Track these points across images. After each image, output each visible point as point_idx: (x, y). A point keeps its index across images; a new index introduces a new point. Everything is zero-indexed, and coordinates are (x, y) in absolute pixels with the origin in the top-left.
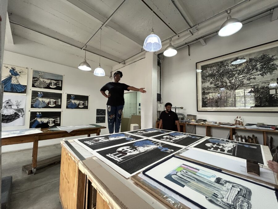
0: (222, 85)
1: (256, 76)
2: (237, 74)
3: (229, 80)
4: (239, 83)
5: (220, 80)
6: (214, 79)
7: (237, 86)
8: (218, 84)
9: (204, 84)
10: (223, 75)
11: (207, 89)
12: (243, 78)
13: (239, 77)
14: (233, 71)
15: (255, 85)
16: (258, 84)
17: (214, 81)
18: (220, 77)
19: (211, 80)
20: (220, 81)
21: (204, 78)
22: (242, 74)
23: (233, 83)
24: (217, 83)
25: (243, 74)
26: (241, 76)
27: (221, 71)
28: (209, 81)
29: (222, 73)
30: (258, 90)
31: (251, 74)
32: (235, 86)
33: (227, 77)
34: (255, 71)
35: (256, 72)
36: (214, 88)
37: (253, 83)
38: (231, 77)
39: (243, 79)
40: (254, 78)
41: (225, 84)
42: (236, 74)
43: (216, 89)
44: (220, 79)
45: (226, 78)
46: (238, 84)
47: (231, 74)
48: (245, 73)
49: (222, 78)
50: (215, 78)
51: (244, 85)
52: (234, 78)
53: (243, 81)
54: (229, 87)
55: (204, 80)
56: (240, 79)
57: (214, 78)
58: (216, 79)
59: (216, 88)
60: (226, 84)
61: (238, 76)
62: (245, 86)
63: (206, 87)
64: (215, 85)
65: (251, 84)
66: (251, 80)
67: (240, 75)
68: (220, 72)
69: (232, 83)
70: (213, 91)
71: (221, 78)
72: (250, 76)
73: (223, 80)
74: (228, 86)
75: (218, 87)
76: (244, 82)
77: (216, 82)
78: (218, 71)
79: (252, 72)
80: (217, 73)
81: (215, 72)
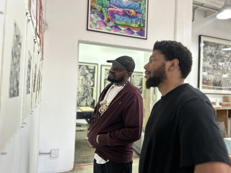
0: (217, 67)
8: (215, 66)
9: (205, 63)
10: (218, 58)
11: (207, 69)
14: (224, 57)
17: (212, 61)
20: (217, 63)
22: (228, 61)
23: (223, 68)
24: (214, 64)
27: (217, 54)
28: (209, 60)
36: (212, 69)
41: (219, 67)
43: (214, 71)
47: (223, 59)
50: (213, 59)
61: (226, 62)
63: (206, 66)
64: (213, 66)
70: (211, 72)
75: (214, 69)
78: (216, 52)
80: (215, 55)
81: (213, 52)
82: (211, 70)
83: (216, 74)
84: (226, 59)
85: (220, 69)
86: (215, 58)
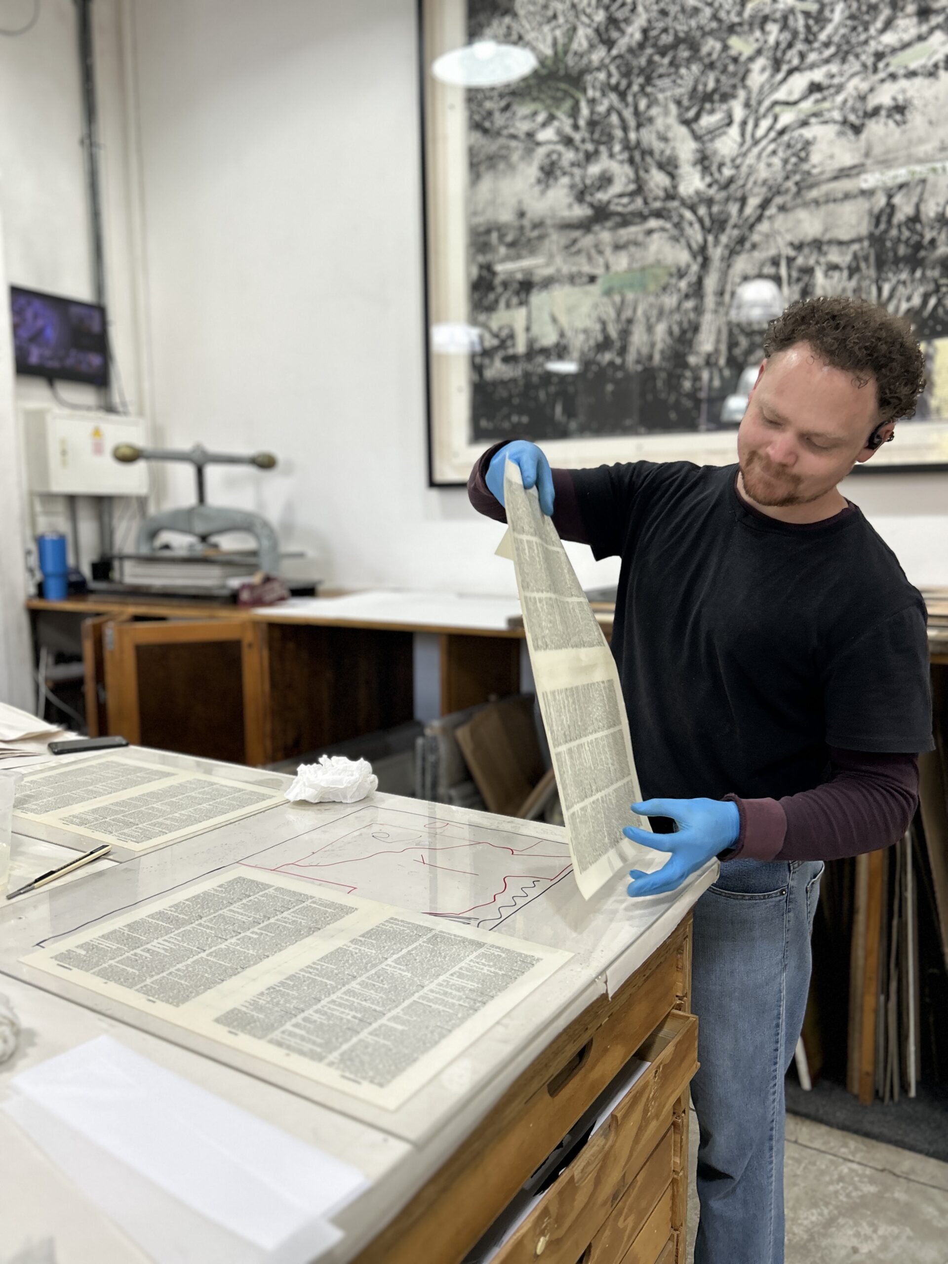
0: (640, 189)
1: (918, 81)
2: (761, 62)
3: (697, 137)
4: (777, 161)
5: (618, 133)
6: (576, 127)
7: (753, 202)
8: (606, 180)
9: (486, 184)
10: (649, 80)
11: (512, 245)
12: (807, 105)
13: (781, 95)
14: (732, 29)
15: (901, 187)
16: (920, 170)
17: (568, 141)
18: (623, 95)
19: (547, 134)
20: (627, 146)
21: (490, 114)
22: (802, 56)
23: (727, 172)
24: (594, 170)
25: (812, 67)
26: (799, 83)
27: (633, 33)
28: (531, 143)
29: (641, 46)
30: (918, 246)
31: (879, 56)
32: (743, 201)
33: (679, 103)
34: (913, 32)
35: (921, 38)
36: (567, 226)
37: (886, 163)
38: (708, 97)
39: (805, 123)
40: (899, 109)
41: (658, 180)
42: (751, 59)
43: (587, 241)
44: (625, 129)
45: (673, 109)
46: (763, 173)
47: (711, 66)
48: (827, 45)
49: (636, 113)
50: (585, 111)
51: (814, 193)
52: (739, 113)
53: (807, 144)
54: (693, 209)
55: (485, 131)
56: (787, 117)
57: (574, 113)
58: (592, 124)
59: (585, 226)
60: (672, 176)
61: (775, 88)
62: (817, 203)
63: (506, 216)
64: (581, 195)
65: (869, 180)
66: (876, 129)
67: (790, 72)
68: (622, 44)
69: (721, 165)
70: (559, 260)
71: (628, 114)
72: (864, 86)
73: (648, 137)
74: (683, 203)
75: (601, 214)
76: (816, 157)
77: (590, 157)
78: (613, 21)
79: (889, 39)
80: (598, 55)
81: (582, 37)
82: (556, 240)
83: (621, 262)
84: (759, 52)
85: (671, 195)
86: (608, 88)
